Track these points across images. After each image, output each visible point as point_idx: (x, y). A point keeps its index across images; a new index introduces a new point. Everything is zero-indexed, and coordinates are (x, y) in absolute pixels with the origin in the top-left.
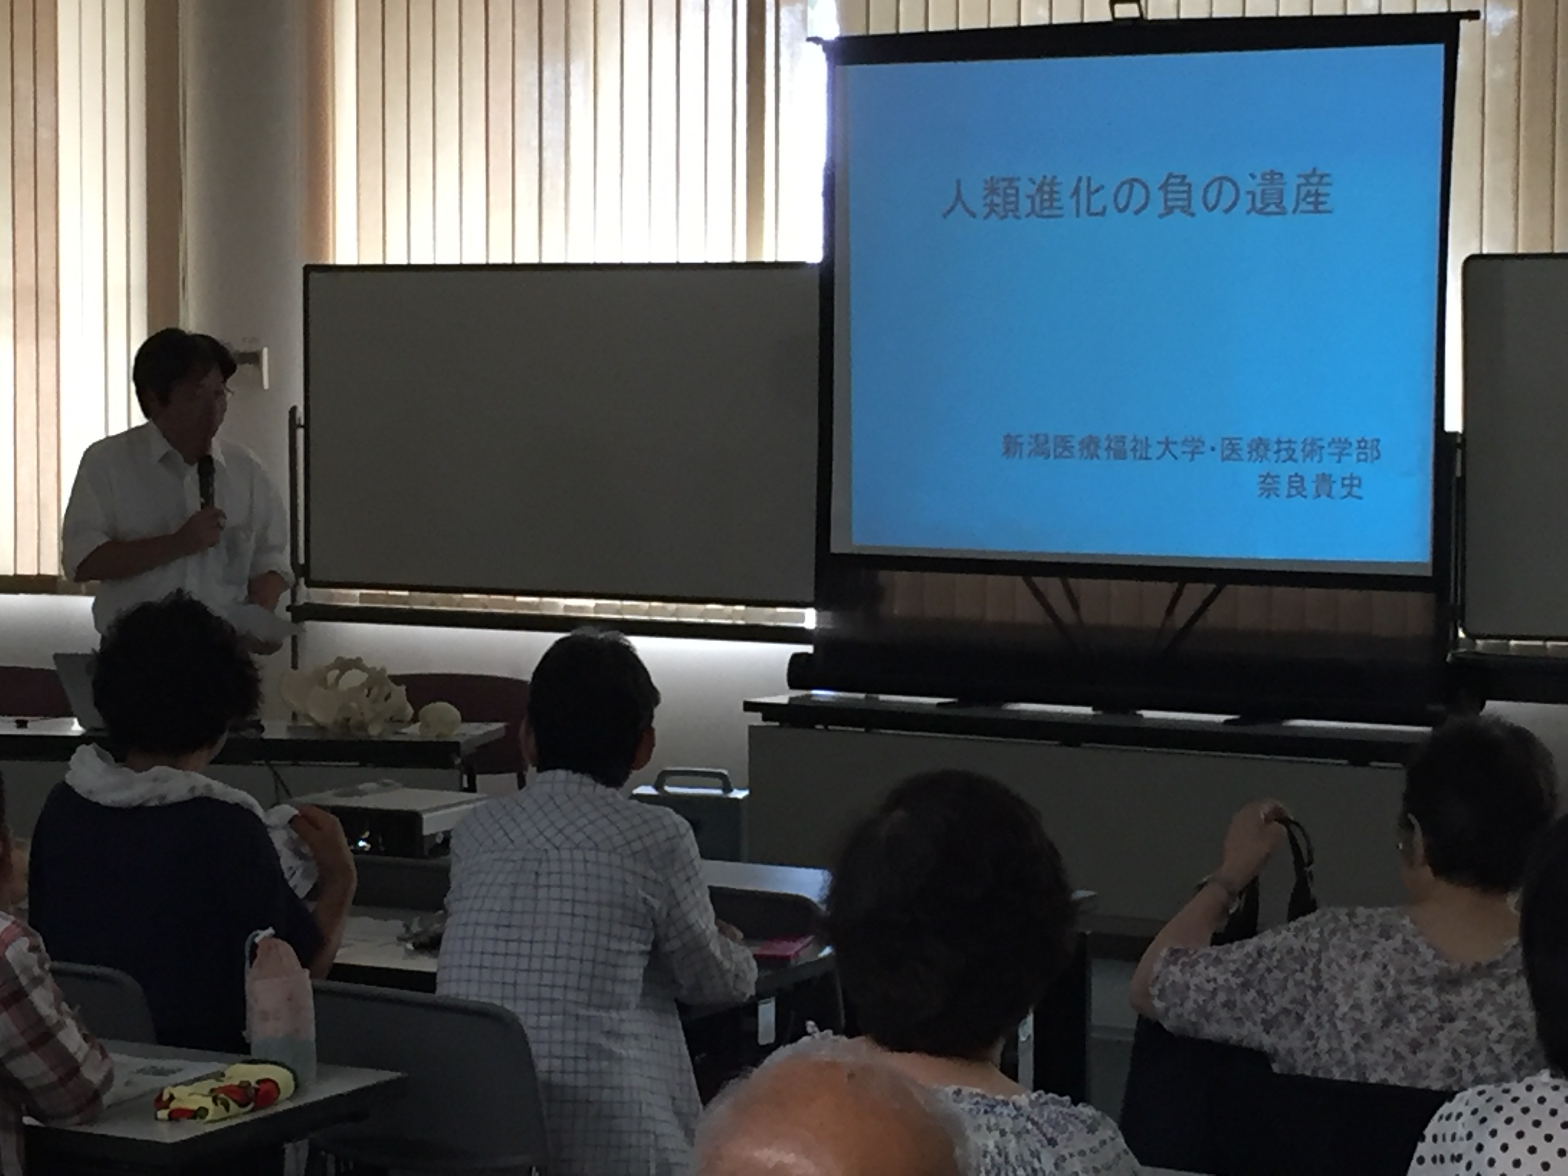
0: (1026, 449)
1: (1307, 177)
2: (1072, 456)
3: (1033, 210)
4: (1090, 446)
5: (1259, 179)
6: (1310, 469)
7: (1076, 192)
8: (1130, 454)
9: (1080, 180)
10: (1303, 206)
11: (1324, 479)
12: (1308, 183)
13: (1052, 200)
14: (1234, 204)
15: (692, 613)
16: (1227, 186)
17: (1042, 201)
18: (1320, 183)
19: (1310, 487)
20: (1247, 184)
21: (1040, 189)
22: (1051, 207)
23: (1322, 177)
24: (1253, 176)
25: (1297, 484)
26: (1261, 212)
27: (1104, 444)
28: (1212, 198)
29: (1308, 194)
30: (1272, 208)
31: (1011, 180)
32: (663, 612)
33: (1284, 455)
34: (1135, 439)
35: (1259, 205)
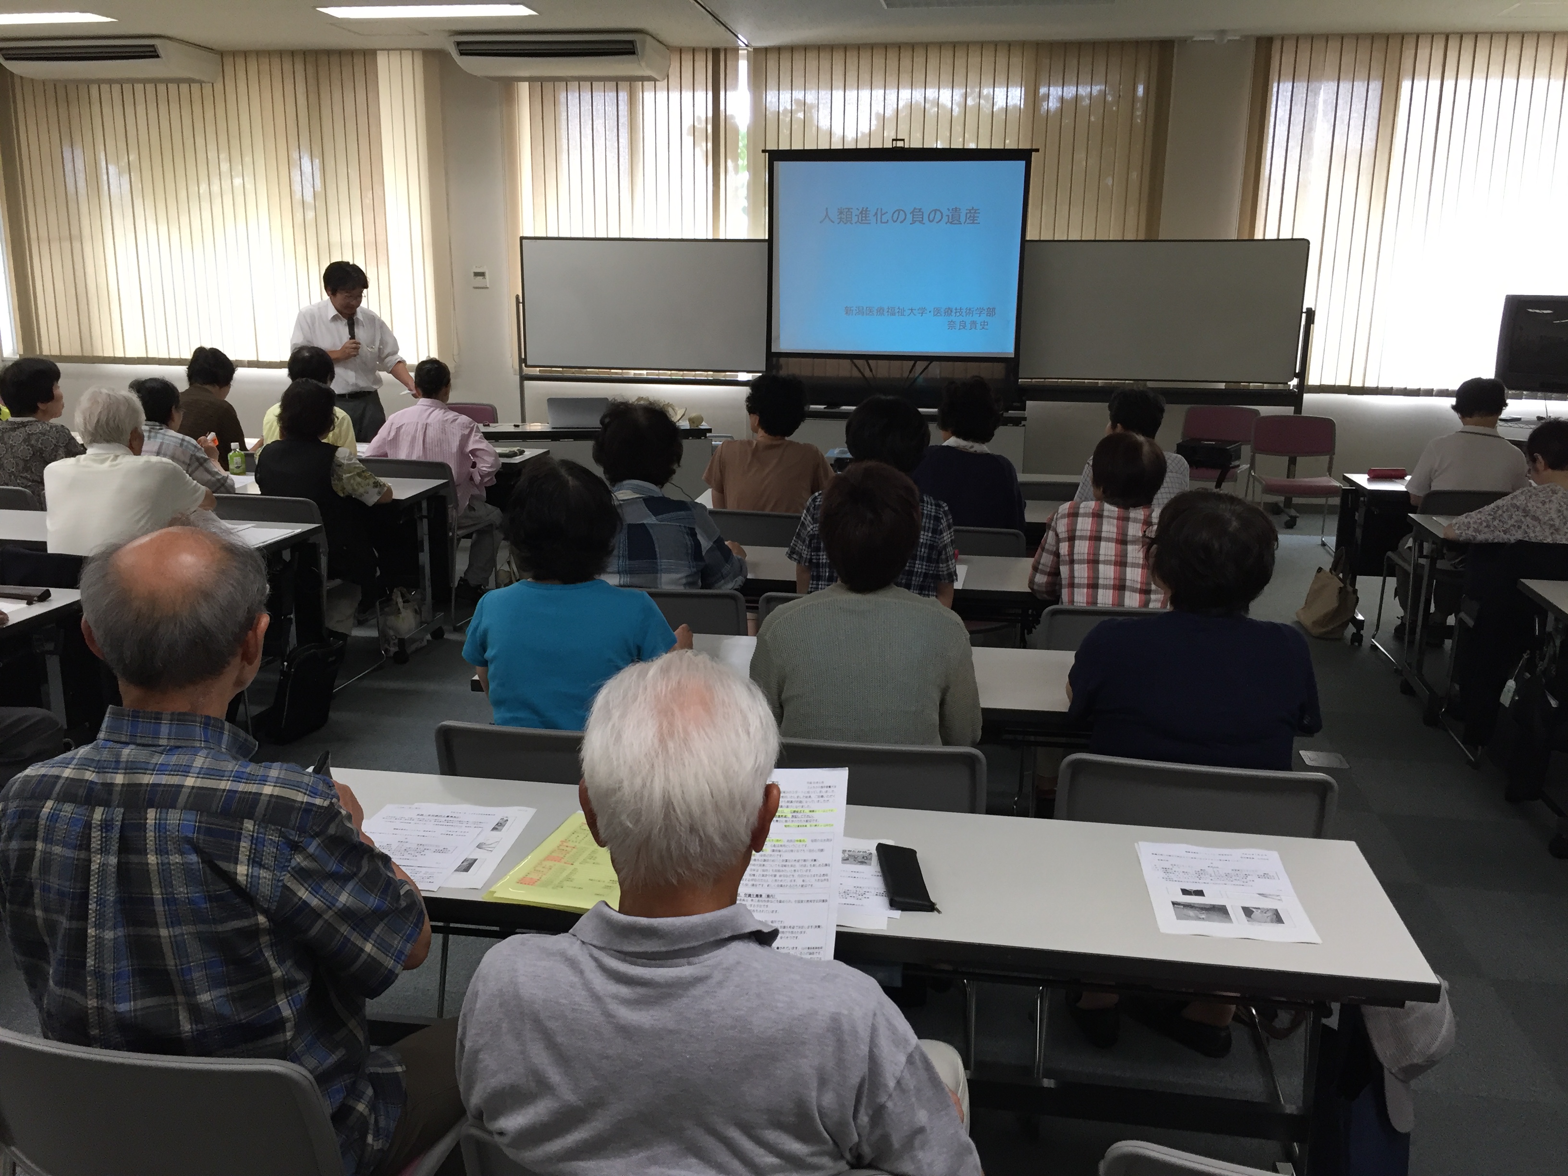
0: (854, 312)
1: (970, 210)
2: (873, 315)
3: (858, 221)
4: (880, 311)
5: (951, 211)
6: (968, 319)
7: (876, 214)
8: (897, 314)
9: (877, 209)
10: (968, 221)
11: (974, 323)
12: (970, 212)
13: (866, 217)
14: (940, 220)
15: (690, 375)
16: (938, 214)
17: (862, 217)
18: (975, 213)
19: (968, 326)
20: (945, 212)
21: (861, 213)
22: (866, 220)
23: (976, 210)
24: (948, 209)
25: (963, 325)
26: (951, 223)
27: (886, 310)
28: (931, 217)
29: (970, 216)
30: (956, 222)
31: (849, 209)
32: (677, 375)
33: (958, 314)
34: (899, 308)
35: (950, 221)
